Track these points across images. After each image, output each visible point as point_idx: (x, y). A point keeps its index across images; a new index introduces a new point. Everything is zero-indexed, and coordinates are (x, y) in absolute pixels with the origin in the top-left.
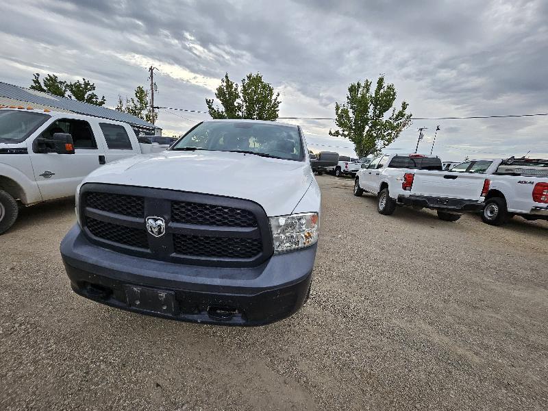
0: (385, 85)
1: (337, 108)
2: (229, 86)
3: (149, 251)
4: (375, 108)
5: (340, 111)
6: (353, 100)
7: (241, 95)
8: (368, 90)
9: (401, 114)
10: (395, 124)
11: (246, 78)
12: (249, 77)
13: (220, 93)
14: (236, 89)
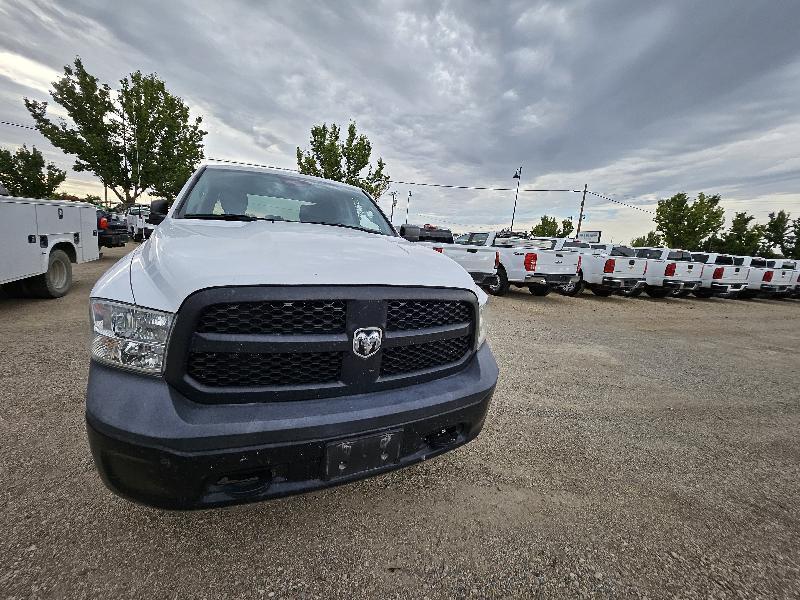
0: (358, 135)
1: (299, 156)
2: (88, 83)
3: (341, 384)
4: (349, 162)
5: (303, 160)
6: (318, 147)
7: (118, 106)
8: (337, 138)
9: (378, 174)
10: (373, 185)
11: (130, 79)
12: (136, 78)
13: (64, 94)
14: (104, 94)
